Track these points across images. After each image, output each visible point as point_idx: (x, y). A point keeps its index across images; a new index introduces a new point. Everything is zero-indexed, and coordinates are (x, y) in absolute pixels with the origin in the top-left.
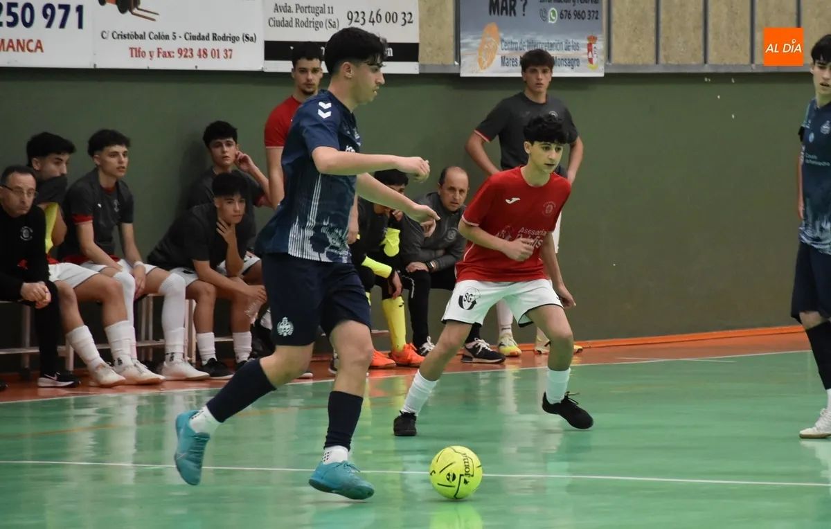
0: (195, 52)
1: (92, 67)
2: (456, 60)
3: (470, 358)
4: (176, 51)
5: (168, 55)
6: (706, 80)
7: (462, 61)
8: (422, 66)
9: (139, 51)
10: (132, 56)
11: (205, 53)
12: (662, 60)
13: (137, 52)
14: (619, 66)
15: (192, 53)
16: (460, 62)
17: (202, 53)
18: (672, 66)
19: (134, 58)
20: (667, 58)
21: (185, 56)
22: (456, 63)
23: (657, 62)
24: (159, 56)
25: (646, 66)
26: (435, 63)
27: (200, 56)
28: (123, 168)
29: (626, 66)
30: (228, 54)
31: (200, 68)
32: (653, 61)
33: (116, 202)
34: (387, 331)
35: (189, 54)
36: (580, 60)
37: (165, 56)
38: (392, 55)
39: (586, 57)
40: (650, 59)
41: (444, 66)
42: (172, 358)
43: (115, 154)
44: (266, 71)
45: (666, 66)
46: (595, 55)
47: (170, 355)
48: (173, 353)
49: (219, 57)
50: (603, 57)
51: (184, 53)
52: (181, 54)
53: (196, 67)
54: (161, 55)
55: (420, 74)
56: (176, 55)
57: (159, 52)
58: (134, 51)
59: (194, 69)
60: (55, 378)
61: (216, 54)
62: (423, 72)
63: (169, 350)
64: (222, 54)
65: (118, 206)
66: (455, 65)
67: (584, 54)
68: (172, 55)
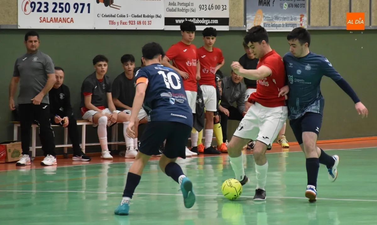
0: (136, 22)
1: (94, 29)
2: (245, 25)
3: (250, 149)
4: (128, 22)
5: (125, 23)
6: (351, 32)
7: (247, 25)
8: (230, 27)
9: (113, 22)
10: (110, 24)
11: (140, 23)
12: (332, 24)
13: (112, 23)
14: (313, 27)
15: (134, 23)
16: (246, 26)
17: (139, 23)
18: (336, 27)
19: (111, 25)
20: (334, 23)
21: (132, 24)
22: (245, 26)
23: (330, 25)
24: (121, 24)
25: (325, 27)
26: (236, 26)
27: (138, 24)
28: (104, 71)
29: (316, 27)
30: (150, 23)
31: (138, 29)
32: (328, 25)
33: (104, 85)
34: (215, 138)
35: (133, 23)
36: (297, 24)
37: (123, 24)
38: (218, 23)
39: (299, 23)
40: (327, 24)
41: (239, 27)
42: (129, 149)
43: (101, 65)
44: (165, 30)
45: (333, 27)
46: (303, 22)
47: (128, 148)
48: (129, 147)
49: (146, 24)
50: (306, 23)
51: (131, 23)
52: (130, 23)
53: (136, 28)
54: (122, 23)
55: (229, 30)
56: (128, 23)
57: (121, 23)
58: (111, 22)
59: (135, 29)
60: (81, 157)
61: (144, 23)
62: (230, 30)
63: (128, 146)
64: (147, 23)
65: (105, 87)
66: (244, 27)
67: (299, 22)
68: (126, 23)
